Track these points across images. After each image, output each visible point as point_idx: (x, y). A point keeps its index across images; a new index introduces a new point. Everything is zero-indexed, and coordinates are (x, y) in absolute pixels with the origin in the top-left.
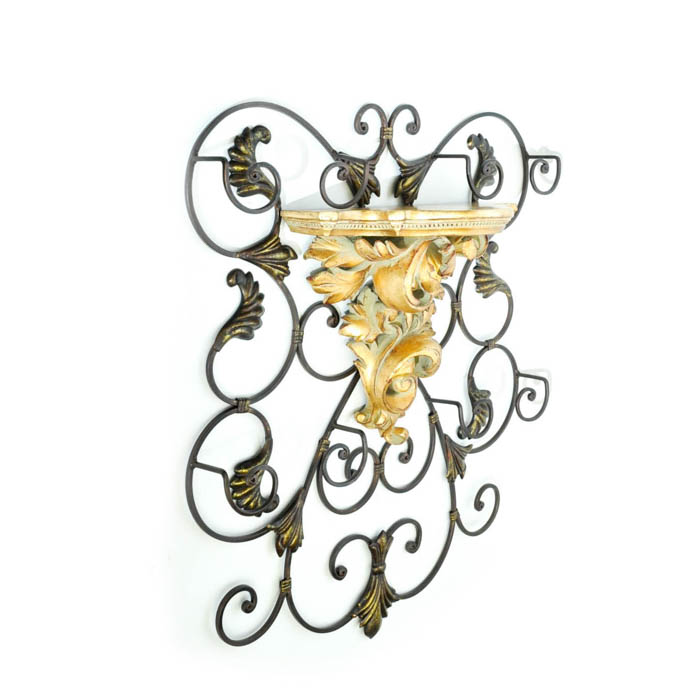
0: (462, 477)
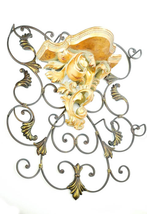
0: (111, 158)
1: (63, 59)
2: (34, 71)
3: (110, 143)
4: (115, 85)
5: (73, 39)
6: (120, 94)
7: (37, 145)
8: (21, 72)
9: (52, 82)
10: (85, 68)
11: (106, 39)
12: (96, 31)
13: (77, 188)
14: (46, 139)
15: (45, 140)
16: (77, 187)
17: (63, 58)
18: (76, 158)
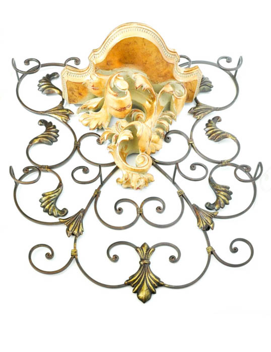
1: (94, 89)
2: (61, 120)
3: (209, 206)
4: (213, 119)
5: (98, 54)
6: (220, 130)
7: (66, 222)
8: (41, 125)
9: (90, 129)
10: (126, 91)
11: (143, 39)
12: (123, 31)
13: (143, 282)
14: (83, 212)
15: (81, 214)
16: (144, 280)
17: (93, 86)
18: (142, 234)
